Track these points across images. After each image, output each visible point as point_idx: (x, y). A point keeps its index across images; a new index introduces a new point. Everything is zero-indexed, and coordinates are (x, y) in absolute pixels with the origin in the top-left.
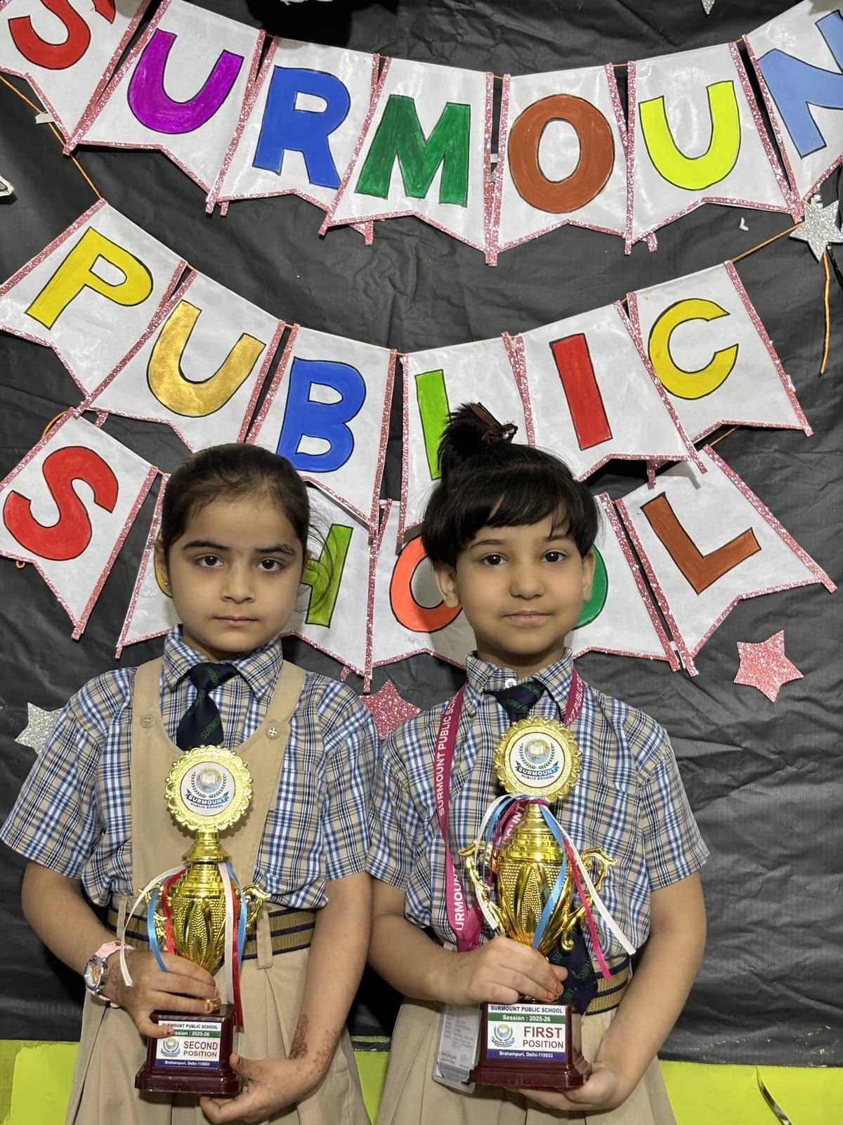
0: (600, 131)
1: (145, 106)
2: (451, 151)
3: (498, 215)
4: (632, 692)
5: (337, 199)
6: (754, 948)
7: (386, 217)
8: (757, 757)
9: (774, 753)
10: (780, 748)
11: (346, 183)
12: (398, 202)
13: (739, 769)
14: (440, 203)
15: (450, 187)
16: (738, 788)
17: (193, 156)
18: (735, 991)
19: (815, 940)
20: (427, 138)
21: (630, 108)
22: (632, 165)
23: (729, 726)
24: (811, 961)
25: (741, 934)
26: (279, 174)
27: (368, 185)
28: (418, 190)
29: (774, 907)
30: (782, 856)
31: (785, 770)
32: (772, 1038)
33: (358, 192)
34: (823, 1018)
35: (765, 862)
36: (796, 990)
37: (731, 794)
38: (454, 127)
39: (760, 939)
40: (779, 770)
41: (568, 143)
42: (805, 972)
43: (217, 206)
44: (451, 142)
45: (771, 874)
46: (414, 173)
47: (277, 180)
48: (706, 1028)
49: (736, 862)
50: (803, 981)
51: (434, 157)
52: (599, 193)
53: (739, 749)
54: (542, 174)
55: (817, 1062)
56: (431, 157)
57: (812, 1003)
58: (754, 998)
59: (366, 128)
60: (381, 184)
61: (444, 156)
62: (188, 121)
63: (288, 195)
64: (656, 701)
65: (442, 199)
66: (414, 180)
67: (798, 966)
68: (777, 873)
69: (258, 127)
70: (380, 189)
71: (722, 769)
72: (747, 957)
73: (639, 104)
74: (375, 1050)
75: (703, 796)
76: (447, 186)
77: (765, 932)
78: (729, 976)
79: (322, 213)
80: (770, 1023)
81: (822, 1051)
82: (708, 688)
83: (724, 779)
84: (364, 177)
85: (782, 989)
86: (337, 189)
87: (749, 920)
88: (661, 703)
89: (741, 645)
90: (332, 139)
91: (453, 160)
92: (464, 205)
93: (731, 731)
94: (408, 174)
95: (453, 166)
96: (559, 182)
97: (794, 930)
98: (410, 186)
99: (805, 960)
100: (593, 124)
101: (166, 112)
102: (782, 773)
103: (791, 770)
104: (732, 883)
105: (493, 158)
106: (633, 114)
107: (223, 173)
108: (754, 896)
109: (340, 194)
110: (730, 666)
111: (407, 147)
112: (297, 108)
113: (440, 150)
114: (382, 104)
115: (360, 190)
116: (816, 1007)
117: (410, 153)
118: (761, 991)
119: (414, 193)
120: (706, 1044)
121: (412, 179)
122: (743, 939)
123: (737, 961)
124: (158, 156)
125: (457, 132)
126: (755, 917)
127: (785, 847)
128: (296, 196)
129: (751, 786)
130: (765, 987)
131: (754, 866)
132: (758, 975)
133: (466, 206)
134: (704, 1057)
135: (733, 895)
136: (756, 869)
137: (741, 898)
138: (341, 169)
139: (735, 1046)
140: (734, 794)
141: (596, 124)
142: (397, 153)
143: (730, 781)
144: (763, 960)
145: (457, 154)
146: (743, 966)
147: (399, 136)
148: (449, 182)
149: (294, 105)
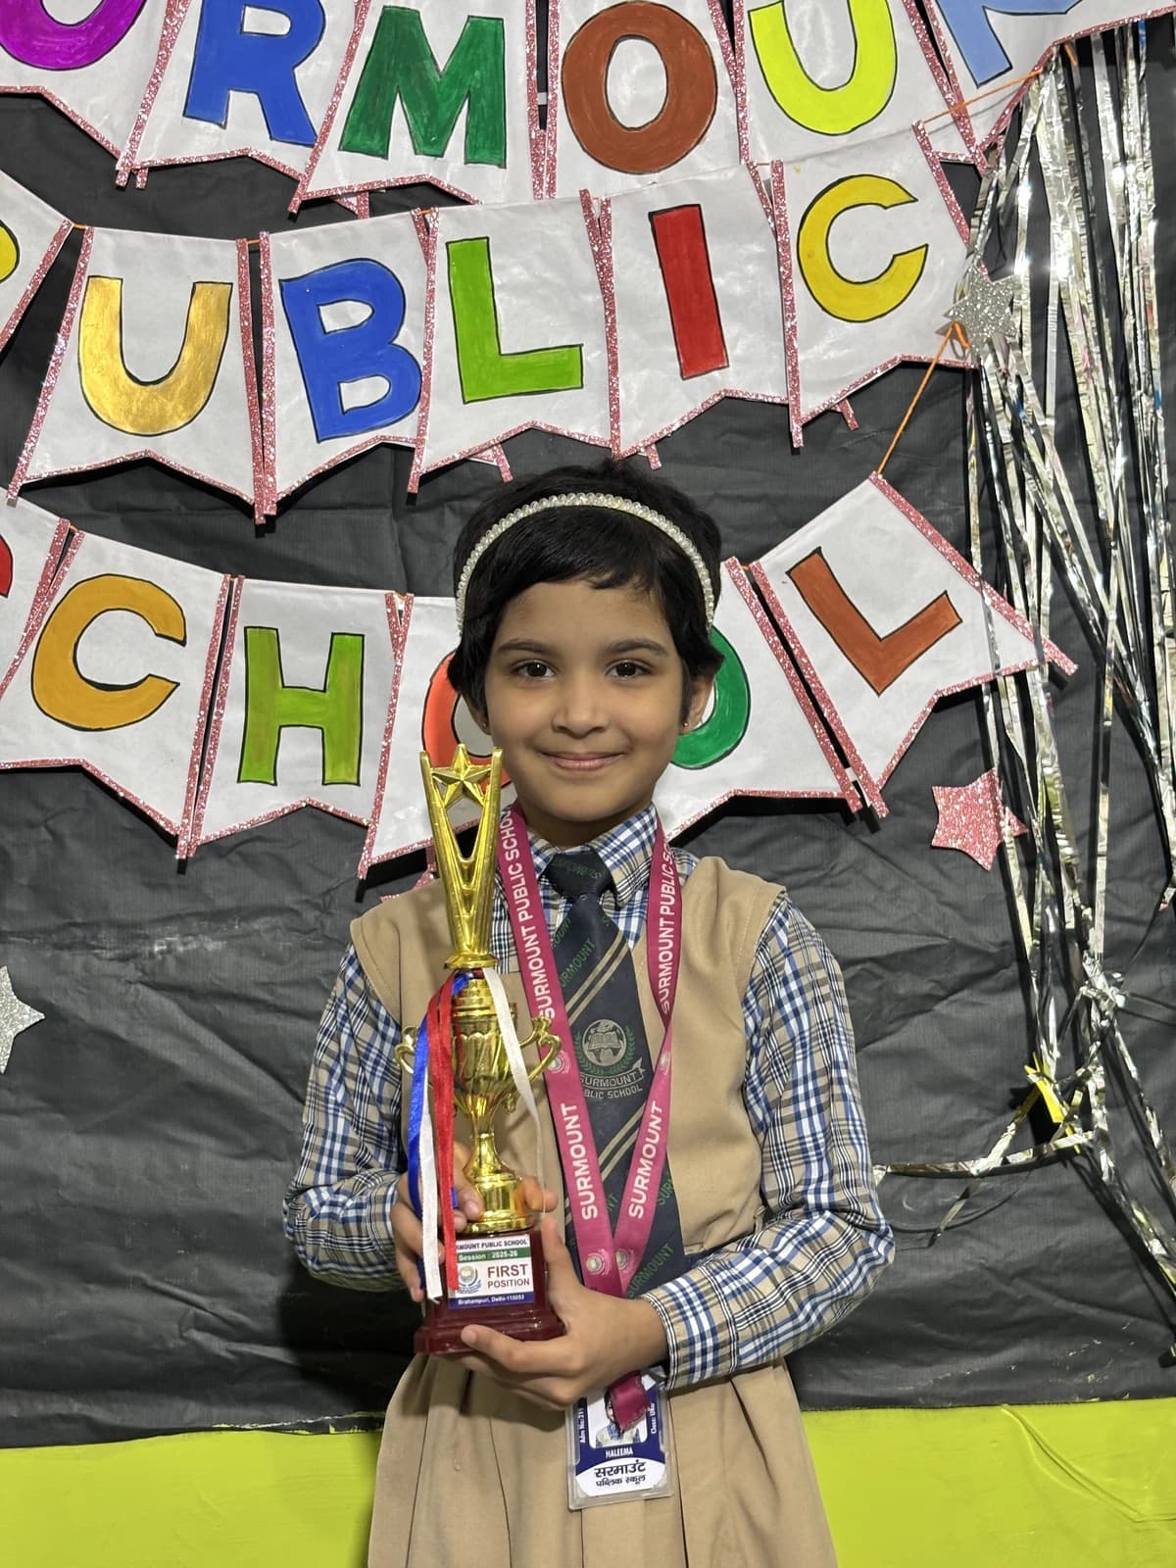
0: (694, 53)
1: (16, 31)
2: (478, 86)
3: (553, 177)
4: (786, 868)
5: (314, 159)
7: (388, 185)
8: (971, 952)
10: (1003, 936)
11: (326, 137)
12: (404, 162)
13: (945, 971)
15: (481, 140)
16: (946, 998)
17: (93, 101)
18: (963, 1296)
19: (1071, 1213)
20: (441, 68)
21: (736, 18)
22: (744, 101)
24: (1066, 1245)
26: (224, 127)
27: (358, 138)
28: (432, 144)
32: (1017, 1364)
33: (344, 150)
34: (1089, 1328)
35: (990, 1104)
36: (1049, 1289)
37: (936, 1008)
38: (480, 51)
40: (1003, 968)
41: (647, 73)
42: (1059, 1262)
43: (132, 175)
44: (477, 73)
46: (425, 120)
47: (220, 136)
48: (919, 1356)
49: (947, 1107)
50: (1056, 1274)
51: (454, 97)
52: (698, 143)
53: (945, 941)
54: (614, 117)
55: (1085, 1395)
56: (449, 97)
57: (1073, 1307)
58: (989, 1303)
59: (350, 55)
60: (377, 137)
61: (469, 92)
62: (80, 51)
63: (239, 157)
64: (822, 878)
65: (469, 157)
66: (426, 131)
67: (1050, 1254)
69: (190, 57)
70: (375, 144)
71: (921, 971)
72: (974, 1244)
73: (749, 12)
75: (896, 1014)
76: (476, 138)
78: (952, 1273)
79: (290, 182)
80: (1016, 1340)
81: (1090, 1378)
82: (896, 858)
83: (925, 987)
84: (350, 126)
85: (1025, 1288)
86: (312, 146)
88: (828, 881)
89: (938, 791)
90: (301, 73)
91: (484, 102)
92: (502, 165)
93: (930, 917)
94: (416, 122)
95: (482, 109)
96: (639, 128)
97: (1040, 1199)
98: (420, 140)
99: (1059, 1243)
100: (683, 43)
101: (49, 39)
102: (1008, 973)
104: (947, 1137)
105: (541, 99)
106: (741, 27)
107: (139, 127)
109: (316, 152)
110: (924, 822)
111: (413, 82)
112: (245, 30)
113: (461, 84)
114: (372, 20)
115: (346, 146)
116: (1080, 1312)
117: (418, 90)
118: (998, 1296)
119: (426, 149)
120: (922, 1380)
121: (422, 130)
123: (960, 1251)
124: (38, 104)
125: (486, 59)
128: (251, 158)
129: (964, 994)
130: (1003, 1288)
131: (975, 1110)
132: (991, 1270)
133: (505, 167)
134: (921, 1400)
136: (979, 1115)
138: (316, 117)
139: (963, 1380)
140: (940, 1008)
141: (688, 43)
142: (398, 91)
143: (933, 988)
144: (997, 1247)
145: (488, 90)
146: (969, 1258)
147: (401, 66)
148: (477, 131)
149: (242, 26)
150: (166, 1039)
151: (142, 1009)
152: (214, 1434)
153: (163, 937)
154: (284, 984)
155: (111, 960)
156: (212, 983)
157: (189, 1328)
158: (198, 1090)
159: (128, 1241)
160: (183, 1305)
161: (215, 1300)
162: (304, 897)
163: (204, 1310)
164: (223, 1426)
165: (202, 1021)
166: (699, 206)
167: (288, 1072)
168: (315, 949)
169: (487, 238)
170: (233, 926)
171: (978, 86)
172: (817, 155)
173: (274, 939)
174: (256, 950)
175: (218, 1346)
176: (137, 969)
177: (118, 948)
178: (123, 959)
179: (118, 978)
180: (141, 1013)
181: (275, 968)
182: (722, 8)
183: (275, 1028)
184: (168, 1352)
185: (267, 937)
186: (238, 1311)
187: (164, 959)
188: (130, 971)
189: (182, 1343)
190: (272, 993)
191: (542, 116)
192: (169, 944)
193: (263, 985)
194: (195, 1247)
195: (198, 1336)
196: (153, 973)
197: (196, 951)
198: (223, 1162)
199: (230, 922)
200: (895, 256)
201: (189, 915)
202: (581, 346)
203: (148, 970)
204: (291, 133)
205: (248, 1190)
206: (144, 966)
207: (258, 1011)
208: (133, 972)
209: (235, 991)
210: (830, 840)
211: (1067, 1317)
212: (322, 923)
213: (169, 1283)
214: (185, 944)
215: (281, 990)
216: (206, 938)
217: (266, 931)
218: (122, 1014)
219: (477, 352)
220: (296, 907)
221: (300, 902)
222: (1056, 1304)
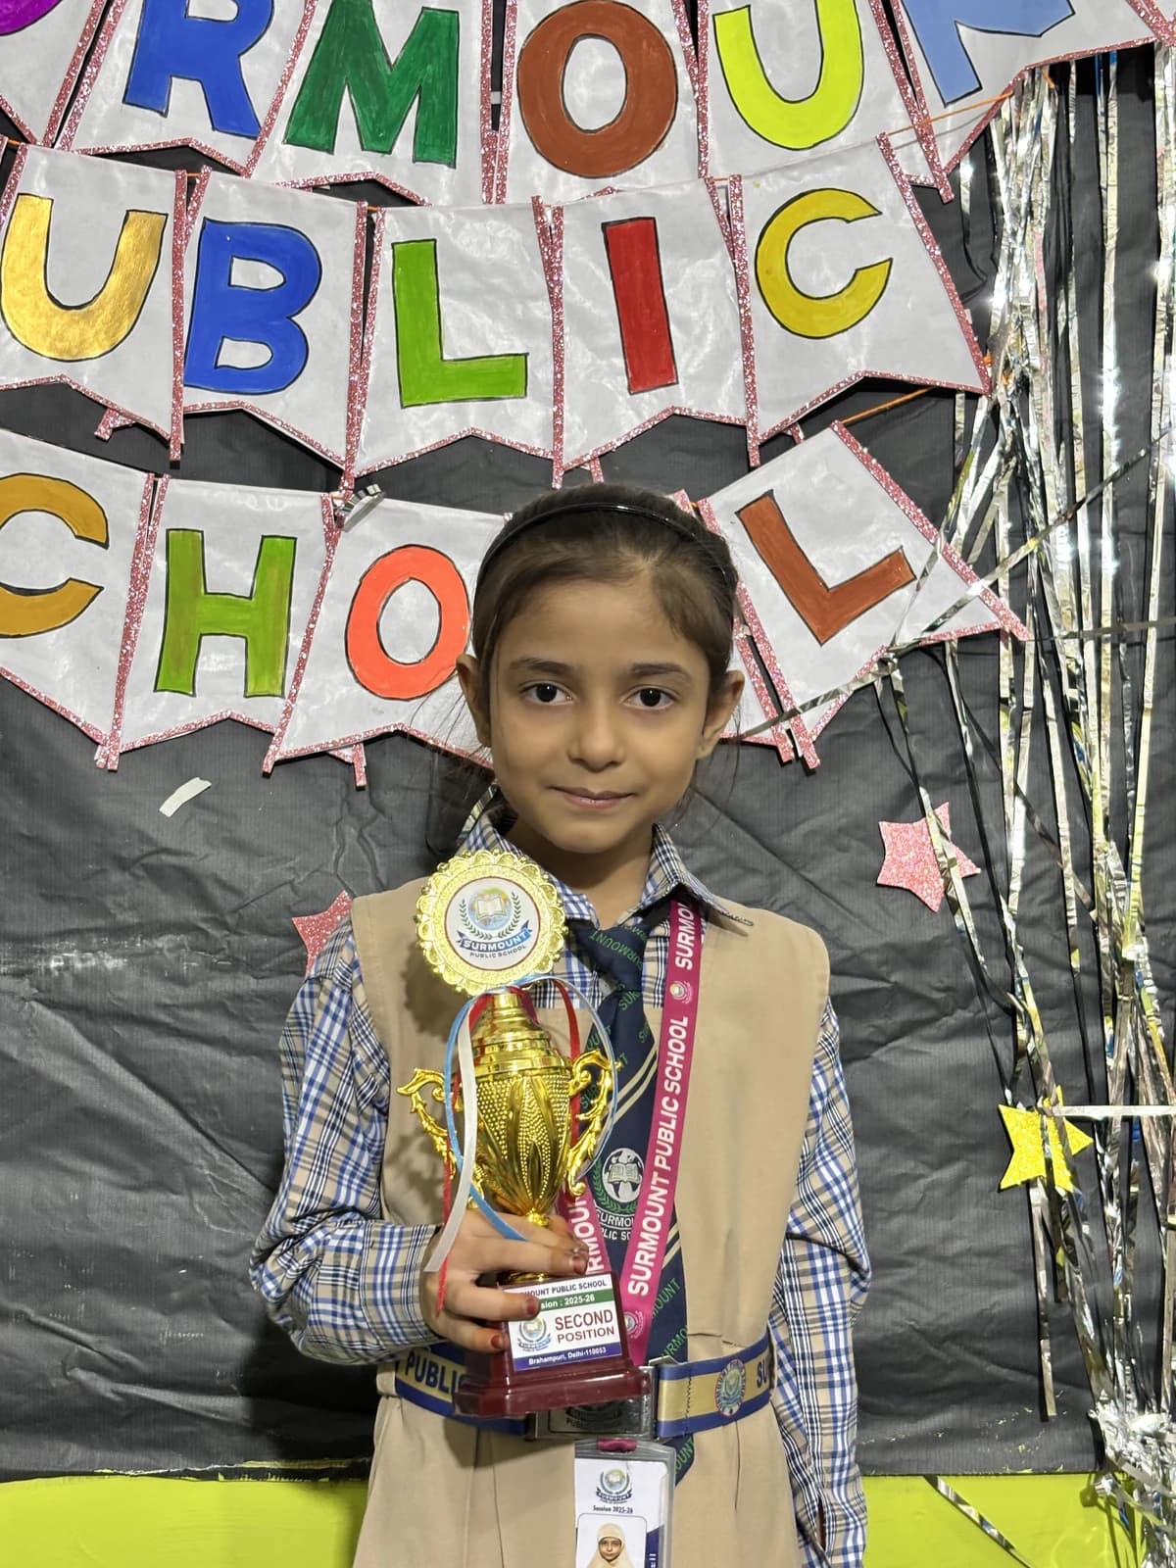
0: (656, 55)
2: (430, 81)
3: (503, 179)
5: (256, 152)
6: (914, 1291)
7: (332, 180)
8: (915, 997)
9: (938, 990)
10: (947, 982)
11: (270, 129)
12: (349, 159)
13: (886, 1016)
14: (414, 161)
15: (430, 137)
16: (884, 1044)
18: (888, 1358)
19: (1011, 1276)
20: (392, 62)
21: (700, 22)
22: (705, 109)
23: (869, 950)
24: (1001, 1308)
25: (895, 1271)
26: (165, 115)
27: (303, 133)
28: (380, 140)
29: (943, 1226)
30: (952, 1146)
31: (955, 1015)
32: (945, 1430)
33: (289, 142)
34: (1021, 1396)
35: (926, 1157)
36: (979, 1353)
37: (875, 1054)
38: (433, 45)
39: (923, 1276)
40: (946, 1015)
41: (605, 73)
42: (993, 1326)
44: (429, 67)
45: (936, 1176)
46: (374, 115)
47: (160, 124)
49: (883, 1159)
50: (989, 1339)
51: (405, 91)
52: (655, 149)
53: (885, 985)
54: (570, 118)
55: (1015, 1465)
56: (400, 90)
57: (1005, 1373)
58: (917, 1368)
59: (299, 44)
60: (323, 130)
61: (420, 88)
63: (179, 147)
65: (418, 156)
66: (374, 123)
67: (983, 1317)
68: (947, 1174)
69: (132, 41)
70: (321, 139)
71: (861, 1016)
72: (904, 1304)
73: (713, 16)
74: (327, 1480)
76: (426, 135)
77: (931, 1264)
78: (880, 1335)
80: (942, 1406)
81: (1021, 1448)
82: (838, 894)
83: (863, 1032)
84: (295, 120)
85: (955, 1352)
86: (255, 138)
87: (906, 1247)
89: (883, 825)
90: (247, 62)
91: (434, 97)
92: (452, 164)
93: (873, 958)
94: (364, 116)
95: (434, 105)
96: (595, 131)
97: (975, 1260)
98: (368, 135)
99: (993, 1306)
100: (645, 46)
102: (951, 1021)
103: (962, 1015)
104: (879, 1191)
105: (495, 98)
106: (705, 31)
108: (913, 1210)
109: (259, 144)
110: (870, 859)
111: (363, 74)
112: (190, 13)
113: (412, 79)
114: (322, 8)
115: (291, 140)
117: (367, 83)
118: (929, 1358)
119: (374, 145)
121: (370, 126)
122: (897, 1278)
123: (890, 1313)
125: (439, 53)
126: (913, 1243)
127: (957, 1134)
128: (192, 149)
129: (902, 1042)
130: (933, 1351)
131: (912, 1164)
132: (922, 1333)
133: (455, 167)
135: (882, 1210)
136: (915, 1167)
137: (892, 1215)
138: (261, 110)
139: (889, 1447)
140: (879, 1054)
141: (649, 46)
142: (347, 83)
143: (872, 1033)
144: (929, 1309)
145: (439, 86)
146: (899, 1320)
147: (350, 57)
148: (427, 129)
149: (187, 10)
150: (60, 1061)
151: (35, 1028)
152: (95, 1478)
153: (61, 952)
154: (189, 1007)
155: (5, 974)
156: (110, 1003)
157: (72, 1368)
158: (93, 1117)
159: (12, 1273)
160: (68, 1343)
161: (102, 1338)
162: (210, 915)
163: (90, 1348)
164: (105, 1471)
165: (99, 1044)
166: (654, 219)
167: (190, 1100)
168: (222, 970)
169: (435, 240)
170: (133, 943)
171: (946, 105)
172: (776, 169)
173: (178, 959)
174: (158, 971)
175: (103, 1387)
176: (31, 985)
177: (13, 963)
178: (18, 975)
179: (12, 994)
180: (33, 1031)
181: (179, 991)
182: (686, 10)
183: (176, 1053)
184: (52, 1391)
185: (170, 956)
186: (127, 1351)
187: (61, 975)
188: (24, 987)
189: (66, 1382)
190: (176, 1017)
191: (495, 113)
192: (67, 960)
193: (165, 1007)
194: (82, 1282)
195: (82, 1375)
196: (49, 991)
197: (94, 969)
198: (115, 1193)
199: (132, 939)
200: (857, 271)
201: (89, 930)
202: (526, 355)
203: (43, 988)
204: (234, 124)
205: (140, 1224)
206: (39, 982)
207: (159, 1035)
208: (27, 988)
209: (135, 1013)
210: (771, 875)
211: (997, 1383)
212: (229, 943)
213: (53, 1319)
214: (83, 961)
215: (184, 1014)
216: (107, 956)
217: (169, 950)
218: (15, 1033)
219: (418, 356)
220: (203, 926)
221: (205, 920)
222: (988, 1369)
